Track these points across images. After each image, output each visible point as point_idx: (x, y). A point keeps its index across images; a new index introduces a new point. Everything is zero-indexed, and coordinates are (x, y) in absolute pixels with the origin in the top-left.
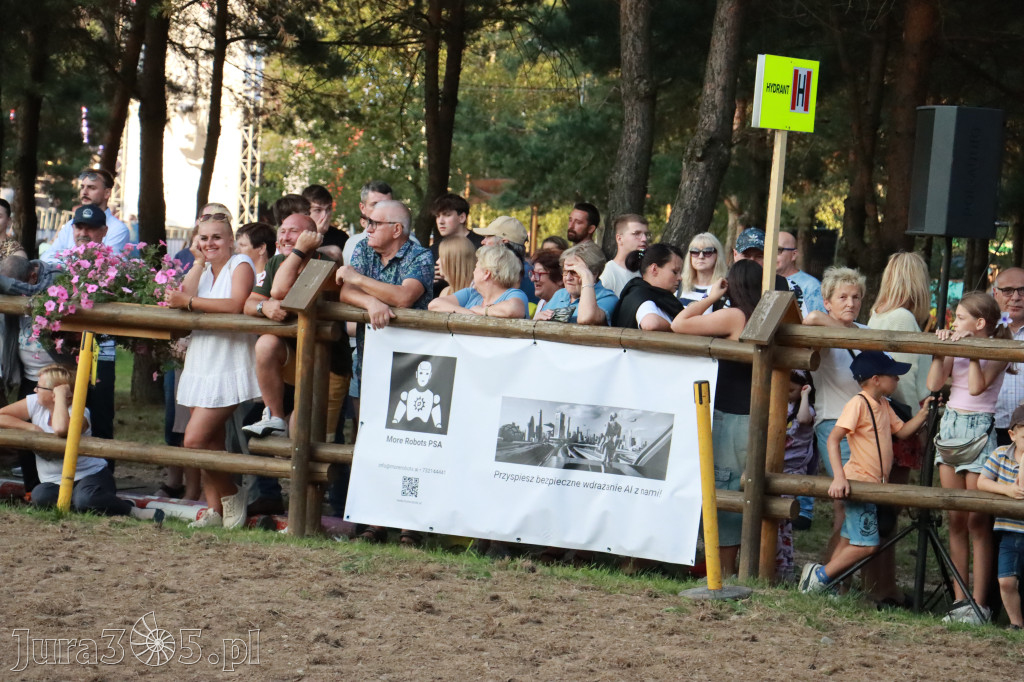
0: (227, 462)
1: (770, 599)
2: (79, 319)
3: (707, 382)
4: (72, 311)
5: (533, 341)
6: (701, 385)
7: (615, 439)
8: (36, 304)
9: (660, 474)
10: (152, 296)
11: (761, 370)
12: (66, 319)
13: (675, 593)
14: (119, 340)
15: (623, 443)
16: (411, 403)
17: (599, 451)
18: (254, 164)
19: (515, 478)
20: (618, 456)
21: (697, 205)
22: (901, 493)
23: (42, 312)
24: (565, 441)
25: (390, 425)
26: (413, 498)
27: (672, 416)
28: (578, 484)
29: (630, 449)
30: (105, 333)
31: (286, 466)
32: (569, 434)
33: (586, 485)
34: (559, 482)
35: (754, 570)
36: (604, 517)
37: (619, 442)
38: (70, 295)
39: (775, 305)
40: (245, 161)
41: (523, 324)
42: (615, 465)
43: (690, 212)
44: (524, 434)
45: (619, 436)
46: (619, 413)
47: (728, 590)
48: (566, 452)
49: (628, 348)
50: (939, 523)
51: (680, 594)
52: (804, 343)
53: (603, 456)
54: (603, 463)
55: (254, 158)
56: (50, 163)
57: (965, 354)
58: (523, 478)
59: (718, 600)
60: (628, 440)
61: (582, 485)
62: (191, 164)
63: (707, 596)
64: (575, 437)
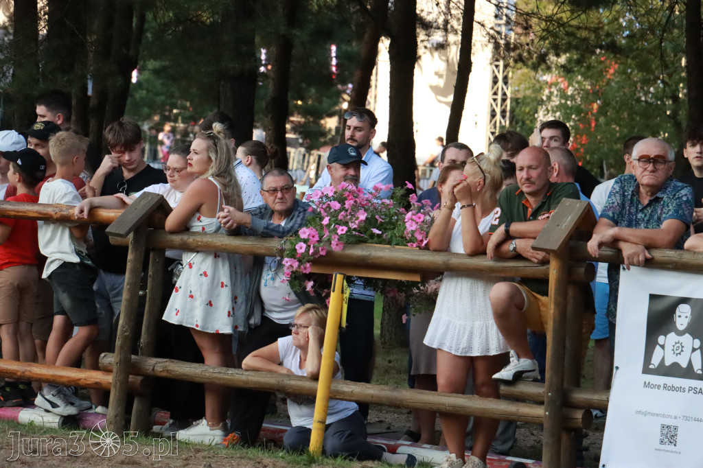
0: (478, 406)
2: (331, 261)
4: (323, 253)
8: (288, 246)
10: (402, 237)
12: (317, 261)
14: (369, 283)
16: (668, 347)
18: (504, 100)
23: (293, 254)
25: (647, 370)
26: (672, 447)
30: (355, 274)
31: (539, 411)
38: (321, 237)
40: (495, 97)
55: (504, 94)
56: (300, 102)
62: (440, 102)
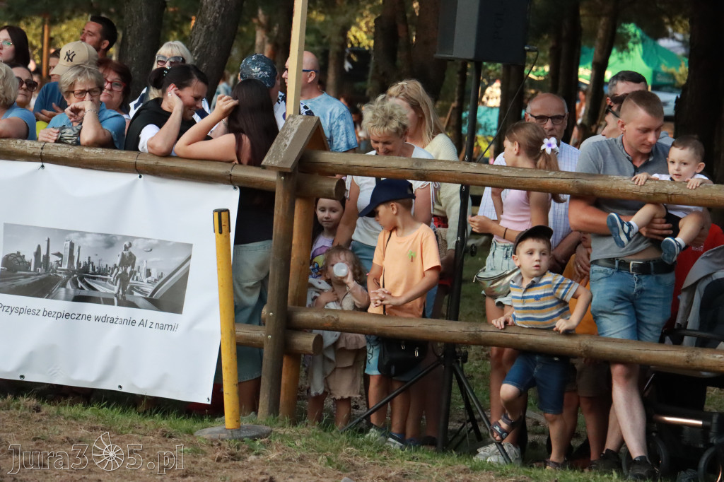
1: (290, 438)
3: (227, 211)
5: (40, 164)
6: (221, 214)
7: (129, 270)
9: (177, 308)
11: (284, 199)
13: (190, 433)
15: (138, 274)
17: (112, 283)
19: (20, 311)
20: (132, 288)
21: (220, 22)
22: (426, 328)
24: (74, 272)
27: (190, 246)
28: (88, 318)
29: (145, 281)
32: (79, 264)
33: (97, 319)
34: (67, 316)
35: (274, 408)
36: (116, 353)
37: (133, 273)
39: (298, 130)
41: (28, 146)
42: (128, 297)
43: (212, 29)
44: (29, 264)
45: (133, 267)
46: (134, 243)
47: (248, 429)
48: (77, 283)
49: (144, 173)
50: (465, 359)
51: (196, 434)
52: (327, 170)
53: (116, 288)
54: (116, 295)
57: (493, 183)
58: (28, 311)
59: (236, 440)
60: (143, 272)
61: (93, 319)
63: (224, 435)
64: (86, 267)
